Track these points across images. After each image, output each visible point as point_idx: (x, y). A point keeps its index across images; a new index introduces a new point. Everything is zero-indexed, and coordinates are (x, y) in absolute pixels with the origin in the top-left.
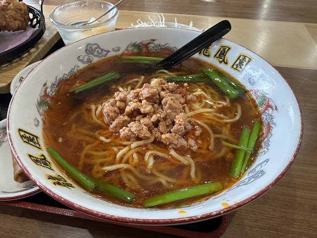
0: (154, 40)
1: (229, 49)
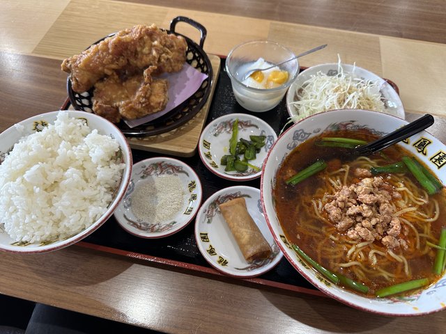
0: (353, 121)
1: (430, 143)
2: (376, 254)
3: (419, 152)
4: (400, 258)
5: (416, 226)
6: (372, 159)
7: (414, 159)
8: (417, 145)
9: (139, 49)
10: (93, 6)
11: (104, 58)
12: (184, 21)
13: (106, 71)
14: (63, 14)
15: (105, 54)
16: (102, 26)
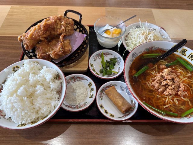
0: (154, 46)
1: (187, 50)
2: (177, 100)
3: (183, 55)
4: (186, 100)
5: (188, 85)
6: (165, 61)
7: (181, 58)
8: (181, 52)
9: (55, 27)
10: (22, 9)
11: (39, 33)
12: (70, 12)
13: (41, 38)
14: (8, 14)
15: (39, 31)
16: (29, 18)
